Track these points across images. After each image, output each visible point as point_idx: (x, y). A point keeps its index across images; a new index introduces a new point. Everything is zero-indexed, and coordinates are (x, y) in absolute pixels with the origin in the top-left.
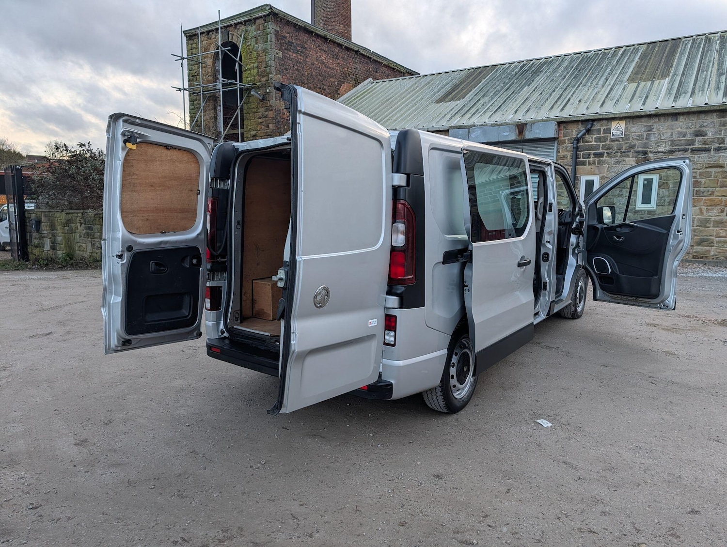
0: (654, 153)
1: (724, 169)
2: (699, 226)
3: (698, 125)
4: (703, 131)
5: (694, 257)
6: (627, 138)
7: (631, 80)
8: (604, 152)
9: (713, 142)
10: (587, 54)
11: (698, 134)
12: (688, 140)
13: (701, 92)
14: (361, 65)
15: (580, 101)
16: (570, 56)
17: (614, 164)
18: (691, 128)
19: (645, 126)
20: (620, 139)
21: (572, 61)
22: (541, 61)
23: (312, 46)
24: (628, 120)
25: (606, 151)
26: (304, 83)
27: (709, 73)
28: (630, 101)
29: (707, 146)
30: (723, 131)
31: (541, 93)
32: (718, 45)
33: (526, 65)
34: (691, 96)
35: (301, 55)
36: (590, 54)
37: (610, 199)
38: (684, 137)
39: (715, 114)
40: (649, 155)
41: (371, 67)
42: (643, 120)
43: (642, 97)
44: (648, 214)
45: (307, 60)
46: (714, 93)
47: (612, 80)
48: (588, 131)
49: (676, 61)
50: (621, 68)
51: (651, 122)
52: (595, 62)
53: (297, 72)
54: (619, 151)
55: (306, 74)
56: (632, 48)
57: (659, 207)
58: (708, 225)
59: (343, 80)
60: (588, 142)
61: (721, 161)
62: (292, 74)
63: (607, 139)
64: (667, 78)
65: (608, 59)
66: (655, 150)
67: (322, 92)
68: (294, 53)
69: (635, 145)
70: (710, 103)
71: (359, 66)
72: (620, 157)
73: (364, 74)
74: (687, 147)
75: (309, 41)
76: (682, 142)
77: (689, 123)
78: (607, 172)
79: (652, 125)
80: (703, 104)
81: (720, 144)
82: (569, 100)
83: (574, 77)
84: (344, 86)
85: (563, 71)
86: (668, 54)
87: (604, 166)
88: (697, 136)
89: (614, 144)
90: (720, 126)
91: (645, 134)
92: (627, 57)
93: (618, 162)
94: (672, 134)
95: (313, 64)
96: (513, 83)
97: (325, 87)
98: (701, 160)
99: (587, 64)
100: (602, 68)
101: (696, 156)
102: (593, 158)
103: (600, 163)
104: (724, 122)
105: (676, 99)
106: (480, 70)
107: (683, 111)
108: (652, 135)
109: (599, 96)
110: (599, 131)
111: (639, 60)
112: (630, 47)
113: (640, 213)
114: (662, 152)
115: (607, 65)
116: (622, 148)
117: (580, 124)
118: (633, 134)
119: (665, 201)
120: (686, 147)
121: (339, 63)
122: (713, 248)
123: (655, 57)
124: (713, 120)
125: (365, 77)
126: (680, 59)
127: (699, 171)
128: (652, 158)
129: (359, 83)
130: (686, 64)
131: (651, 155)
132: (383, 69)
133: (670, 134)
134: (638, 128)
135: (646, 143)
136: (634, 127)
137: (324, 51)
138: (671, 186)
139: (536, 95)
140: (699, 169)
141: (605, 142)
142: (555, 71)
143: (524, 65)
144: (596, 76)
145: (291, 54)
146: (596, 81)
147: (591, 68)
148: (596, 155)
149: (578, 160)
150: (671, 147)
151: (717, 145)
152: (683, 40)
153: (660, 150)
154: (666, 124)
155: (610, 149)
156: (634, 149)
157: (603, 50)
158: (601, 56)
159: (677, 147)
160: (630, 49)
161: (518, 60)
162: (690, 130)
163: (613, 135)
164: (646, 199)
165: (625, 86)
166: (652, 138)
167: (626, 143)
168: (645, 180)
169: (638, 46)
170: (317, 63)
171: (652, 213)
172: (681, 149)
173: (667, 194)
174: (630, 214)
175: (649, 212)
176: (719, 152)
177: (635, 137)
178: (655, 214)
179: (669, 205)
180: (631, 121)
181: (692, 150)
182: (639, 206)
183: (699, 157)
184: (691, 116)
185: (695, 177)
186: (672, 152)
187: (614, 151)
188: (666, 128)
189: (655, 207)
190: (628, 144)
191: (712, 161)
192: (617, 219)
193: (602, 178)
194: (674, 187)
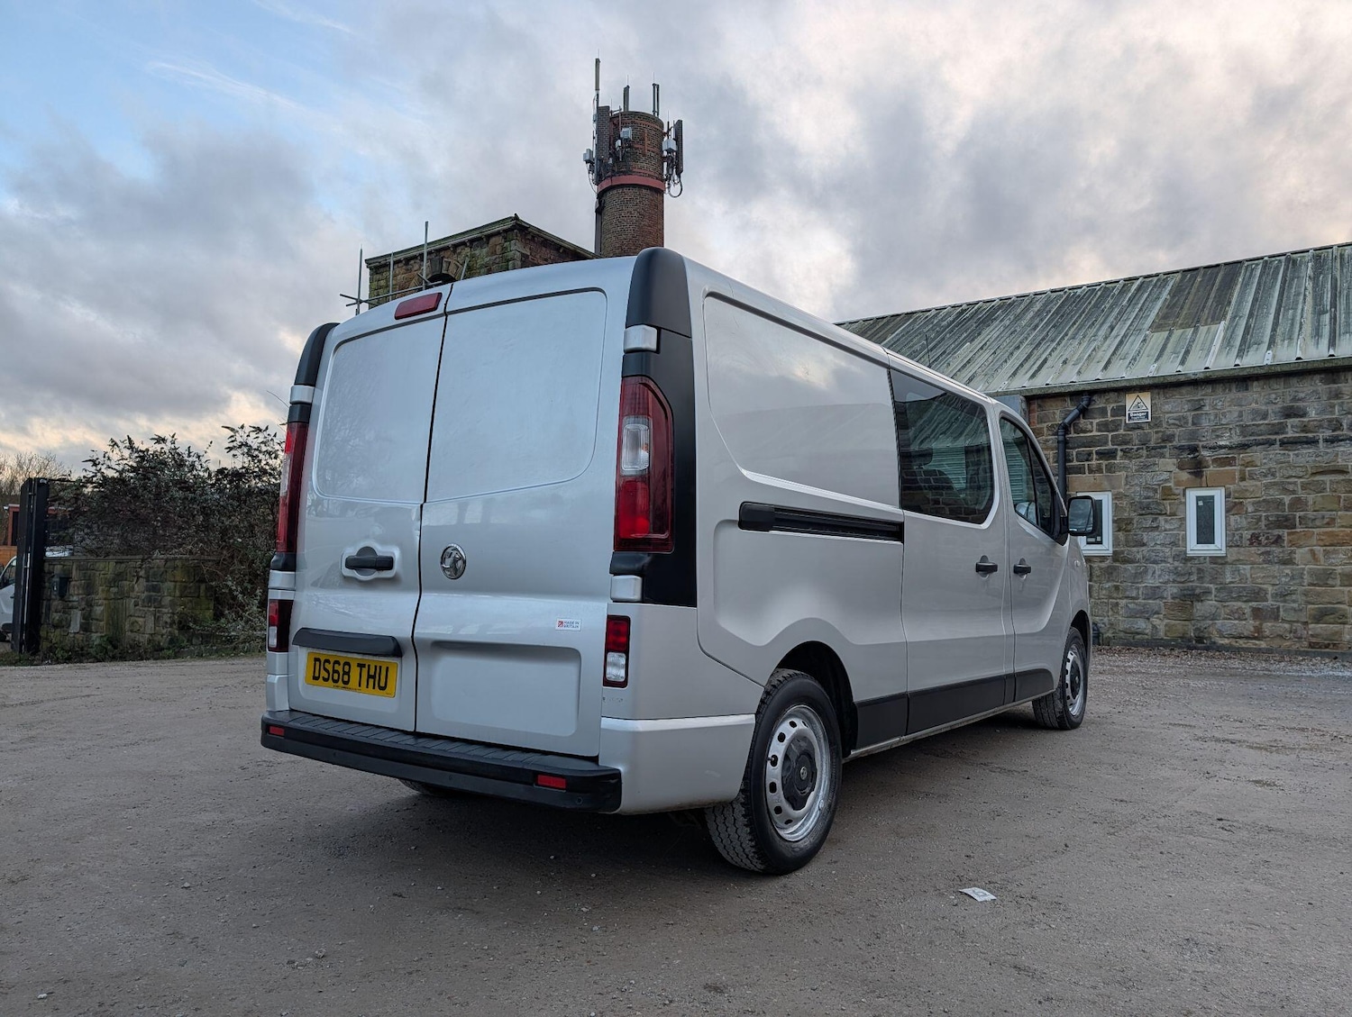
0: (1210, 448)
1: (1347, 477)
2: (1314, 585)
3: (1288, 398)
4: (1298, 408)
5: (1311, 645)
6: (1156, 423)
7: (1156, 327)
8: (1116, 449)
9: (1321, 426)
10: (1075, 291)
11: (1290, 413)
12: (1273, 425)
13: (1286, 342)
15: (1065, 362)
16: (1043, 296)
17: (1136, 471)
18: (1275, 404)
19: (1189, 401)
20: (1143, 425)
21: (1048, 302)
22: (993, 304)
24: (1156, 391)
25: (1119, 448)
27: (1299, 311)
28: (1157, 360)
29: (1310, 435)
30: (1336, 408)
31: (995, 353)
32: (1309, 268)
33: (966, 310)
34: (1269, 348)
36: (1079, 291)
37: (1136, 535)
38: (1264, 419)
39: (1317, 378)
40: (1202, 453)
42: (1184, 390)
43: (1180, 352)
44: (1211, 563)
46: (1311, 343)
47: (1121, 328)
48: (1084, 412)
49: (1236, 295)
50: (1137, 310)
51: (1199, 394)
52: (1090, 303)
54: (1144, 447)
56: (1156, 279)
57: (1231, 549)
58: (1330, 582)
60: (1085, 432)
61: (1340, 462)
63: (1120, 425)
64: (1223, 322)
65: (1113, 296)
66: (1212, 443)
69: (1173, 435)
70: (1306, 358)
72: (1148, 457)
74: (1273, 437)
76: (1262, 427)
77: (1270, 394)
78: (1126, 484)
79: (1203, 400)
80: (1293, 360)
81: (1334, 431)
82: (1045, 361)
83: (1054, 327)
85: (1033, 318)
86: (1220, 286)
87: (1118, 474)
88: (1288, 416)
89: (1134, 434)
90: (1329, 399)
91: (1190, 416)
92: (1147, 293)
93: (1145, 467)
94: (1240, 415)
96: (943, 339)
98: (1302, 461)
99: (1075, 306)
100: (1103, 310)
101: (1291, 453)
102: (1096, 460)
103: (1110, 469)
104: (1336, 390)
105: (1241, 353)
106: (885, 320)
107: (1256, 372)
108: (1204, 417)
109: (1100, 353)
110: (1103, 412)
111: (1168, 297)
112: (1151, 279)
113: (1196, 562)
114: (1225, 447)
115: (1111, 306)
116: (1150, 440)
117: (1068, 399)
118: (1167, 416)
119: (1241, 537)
120: (1269, 437)
122: (1347, 626)
123: (1198, 290)
124: (1315, 389)
126: (1242, 292)
127: (1299, 481)
128: (1208, 459)
130: (1255, 300)
131: (1205, 453)
133: (1236, 414)
134: (1175, 406)
135: (1194, 432)
136: (1167, 403)
138: (1249, 510)
139: (986, 355)
140: (1300, 477)
141: (1117, 431)
142: (1018, 318)
143: (963, 311)
144: (1093, 324)
146: (1094, 330)
147: (1083, 312)
148: (1101, 455)
149: (1068, 464)
150: (1241, 438)
151: (1328, 433)
152: (1246, 264)
153: (1221, 443)
154: (1228, 396)
155: (1126, 443)
156: (1171, 442)
157: (1103, 285)
158: (1099, 293)
159: (1252, 438)
160: (1152, 281)
161: (953, 304)
162: (1274, 406)
163: (1130, 418)
164: (1206, 534)
165: (1146, 336)
166: (1205, 423)
167: (1157, 432)
168: (1198, 498)
169: (1164, 277)
171: (1220, 561)
172: (1261, 441)
173: (1244, 523)
174: (1176, 564)
175: (1214, 560)
176: (1335, 445)
177: (1171, 421)
178: (1226, 563)
179: (1251, 544)
180: (1161, 393)
181: (1283, 443)
182: (1193, 547)
183: (1297, 455)
184: (1272, 382)
185: (1294, 492)
186: (1244, 447)
187: (1135, 447)
188: (1227, 404)
189: (1224, 549)
190: (1160, 434)
191: (1323, 461)
192: (1154, 572)
193: (1116, 497)
194: (1256, 511)
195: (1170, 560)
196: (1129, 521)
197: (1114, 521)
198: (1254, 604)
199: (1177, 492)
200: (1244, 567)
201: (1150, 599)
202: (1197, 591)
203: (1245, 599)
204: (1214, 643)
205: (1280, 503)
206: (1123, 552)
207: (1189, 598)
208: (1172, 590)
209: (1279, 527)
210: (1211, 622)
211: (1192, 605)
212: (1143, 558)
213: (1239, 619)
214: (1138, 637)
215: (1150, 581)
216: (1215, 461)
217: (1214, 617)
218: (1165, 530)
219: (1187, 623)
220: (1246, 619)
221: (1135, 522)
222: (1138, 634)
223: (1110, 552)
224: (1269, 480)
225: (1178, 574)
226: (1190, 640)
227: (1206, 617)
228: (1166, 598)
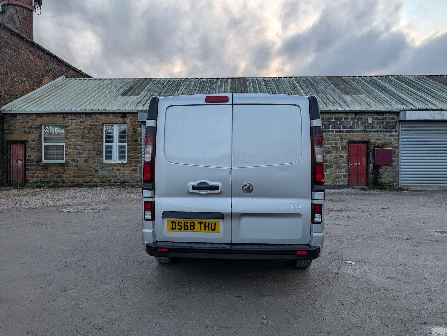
10: (202, 79)
14: (57, 66)
16: (193, 79)
21: (196, 82)
22: (178, 80)
23: (23, 48)
26: (17, 72)
32: (263, 83)
35: (15, 52)
36: (203, 79)
41: (64, 68)
45: (19, 56)
50: (223, 89)
52: (209, 84)
53: (12, 64)
55: (19, 66)
59: (45, 74)
62: (8, 64)
65: (214, 83)
67: (31, 80)
68: (10, 50)
71: (56, 66)
73: (59, 72)
75: (21, 44)
83: (201, 91)
84: (46, 79)
85: (193, 86)
86: (243, 85)
92: (224, 84)
95: (24, 60)
96: (167, 90)
97: (32, 77)
99: (205, 85)
100: (214, 88)
106: (142, 80)
111: (230, 86)
112: (223, 79)
115: (215, 86)
121: (42, 63)
123: (238, 85)
125: (60, 74)
126: (250, 87)
129: (56, 78)
132: (71, 71)
137: (32, 52)
142: (188, 86)
143: (169, 81)
145: (8, 50)
147: (208, 87)
152: (247, 79)
157: (210, 79)
158: (210, 81)
161: (164, 77)
169: (227, 79)
170: (27, 60)
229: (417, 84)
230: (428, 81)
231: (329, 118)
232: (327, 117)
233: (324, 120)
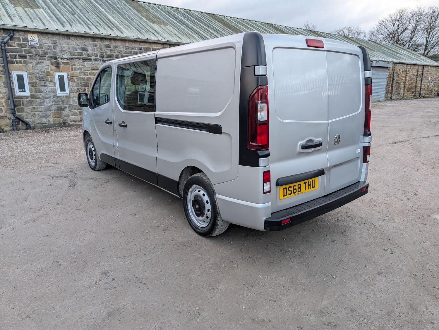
0: (61, 58)
3: (83, 45)
4: (86, 48)
6: (41, 47)
7: (14, 4)
9: (92, 55)
11: (84, 49)
12: (79, 53)
17: (36, 64)
18: (79, 46)
19: (51, 40)
20: (36, 47)
24: (39, 34)
25: (28, 55)
28: (32, 21)
30: (96, 50)
34: (71, 25)
37: (39, 88)
38: (76, 50)
39: (90, 39)
40: (59, 60)
42: (49, 36)
44: (65, 98)
46: (82, 26)
48: (11, 38)
51: (55, 38)
54: (37, 55)
57: (71, 93)
60: (12, 46)
61: (98, 67)
63: (27, 45)
64: (41, 9)
66: (61, 57)
69: (48, 52)
72: (39, 59)
74: (80, 57)
76: (76, 53)
77: (77, 42)
78: (32, 69)
79: (56, 40)
80: (83, 32)
81: (96, 57)
87: (28, 65)
88: (83, 50)
89: (33, 50)
90: (94, 46)
91: (53, 45)
93: (38, 63)
94: (69, 48)
98: (88, 65)
101: (85, 63)
102: (19, 58)
103: (25, 63)
104: (95, 44)
105: (62, 25)
107: (74, 34)
108: (57, 47)
110: (19, 39)
113: (61, 98)
114: (66, 59)
116: (39, 53)
117: (4, 31)
118: (44, 44)
119: (74, 89)
124: (89, 43)
127: (89, 72)
128: (60, 62)
133: (67, 47)
134: (47, 41)
135: (54, 52)
136: (44, 40)
138: (76, 80)
140: (89, 71)
141: (26, 48)
148: (21, 57)
149: (7, 59)
150: (70, 56)
151: (94, 57)
153: (65, 57)
154: (64, 40)
155: (30, 53)
156: (47, 54)
159: (74, 56)
163: (31, 43)
164: (63, 89)
165: (14, 7)
166: (58, 49)
167: (41, 50)
168: (59, 76)
171: (68, 97)
172: (77, 58)
173: (75, 85)
174: (54, 98)
175: (66, 97)
176: (97, 61)
177: (46, 47)
178: (70, 98)
179: (77, 91)
180: (41, 35)
181: (83, 59)
182: (59, 93)
183: (87, 63)
184: (77, 38)
185: (87, 75)
186: (72, 59)
187: (34, 55)
188: (64, 43)
189: (69, 93)
190: (43, 51)
191: (94, 66)
192: (47, 102)
193: (29, 74)
194: (78, 81)
195: (52, 97)
196: (36, 83)
197: (29, 83)
198: (80, 110)
199: (52, 73)
200: (76, 99)
201: (47, 111)
202: (63, 107)
203: (77, 109)
204: (69, 124)
205: (84, 79)
206: (35, 95)
207: (60, 110)
208: (54, 108)
209: (85, 86)
210: (67, 117)
211: (61, 112)
212: (43, 97)
213: (76, 115)
214: (44, 125)
215: (46, 105)
216: (63, 63)
217: (68, 116)
218: (49, 87)
219: (60, 118)
220: (77, 115)
221: (38, 83)
222: (43, 124)
223: (29, 95)
224: (80, 71)
225: (55, 102)
226: (61, 124)
227: (66, 116)
228: (52, 111)
229: (204, 20)
230: (210, 18)
231: (147, 48)
232: (145, 47)
233: (143, 50)
